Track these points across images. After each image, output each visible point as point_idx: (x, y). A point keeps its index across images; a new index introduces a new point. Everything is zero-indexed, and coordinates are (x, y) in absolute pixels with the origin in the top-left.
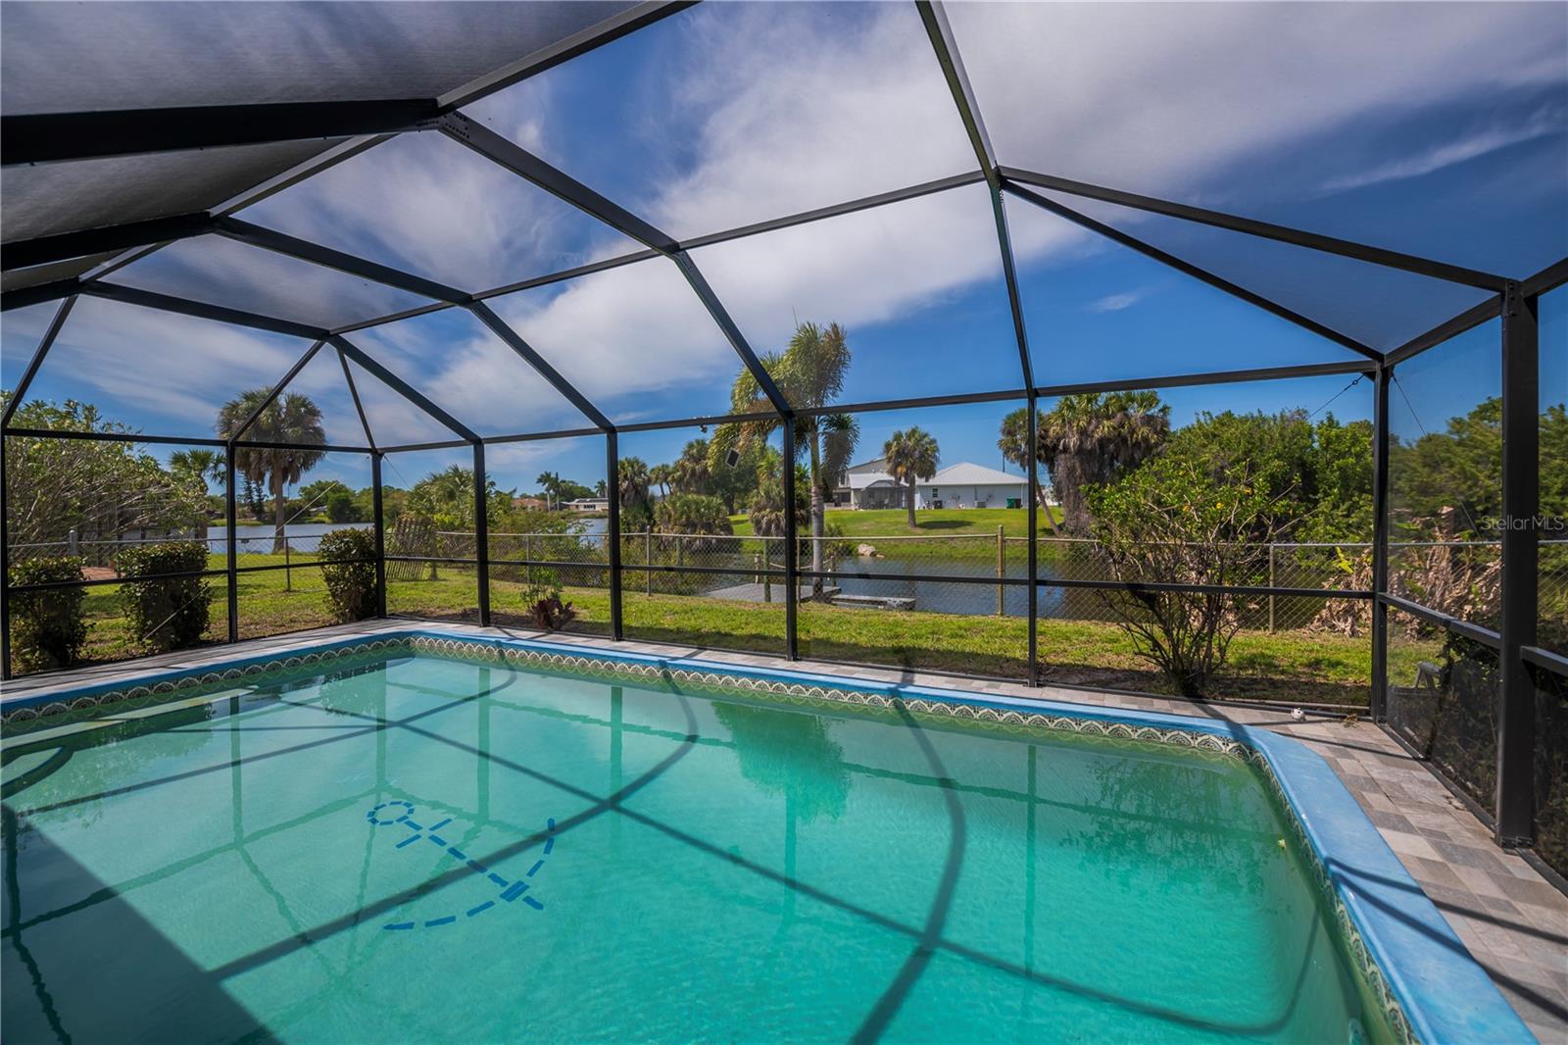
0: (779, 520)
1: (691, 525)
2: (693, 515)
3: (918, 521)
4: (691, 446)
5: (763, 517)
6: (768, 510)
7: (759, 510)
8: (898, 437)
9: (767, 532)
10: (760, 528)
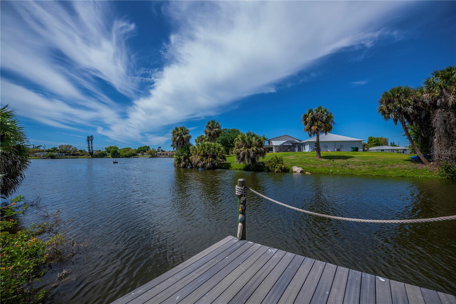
0: (249, 153)
1: (206, 156)
2: (206, 150)
3: (322, 156)
4: (209, 123)
5: (241, 151)
6: (243, 148)
7: (239, 148)
8: (310, 111)
9: (243, 160)
10: (239, 157)
